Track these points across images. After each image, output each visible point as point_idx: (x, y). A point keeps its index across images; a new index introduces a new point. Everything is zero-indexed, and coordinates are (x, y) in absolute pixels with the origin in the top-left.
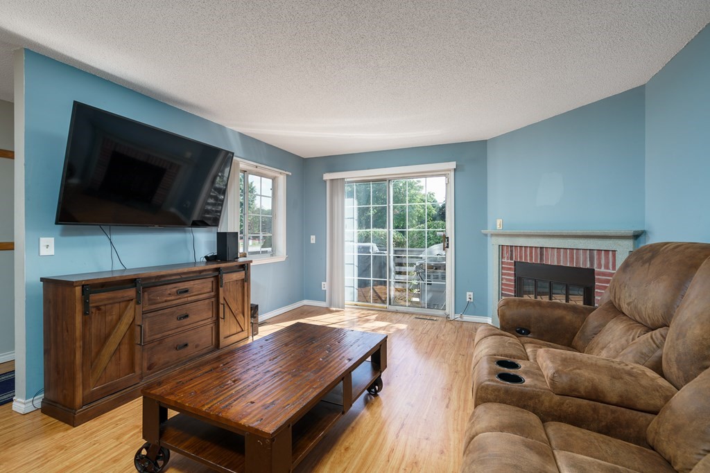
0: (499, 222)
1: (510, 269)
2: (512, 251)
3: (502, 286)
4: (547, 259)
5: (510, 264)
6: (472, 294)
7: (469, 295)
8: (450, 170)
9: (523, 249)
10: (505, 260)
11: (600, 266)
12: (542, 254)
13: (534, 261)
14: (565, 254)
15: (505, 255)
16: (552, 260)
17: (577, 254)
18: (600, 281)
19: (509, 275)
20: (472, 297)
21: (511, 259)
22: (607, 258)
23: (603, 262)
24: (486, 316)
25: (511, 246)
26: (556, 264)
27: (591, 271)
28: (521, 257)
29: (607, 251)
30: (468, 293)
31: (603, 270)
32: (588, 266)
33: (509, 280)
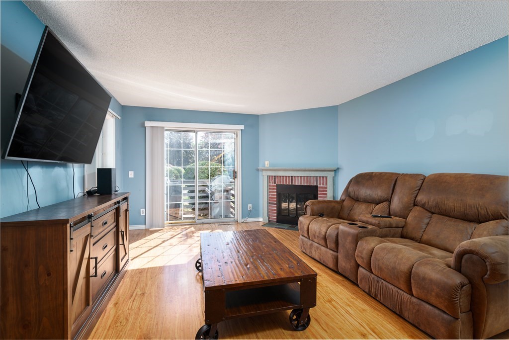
0: (267, 163)
1: (274, 189)
2: (275, 179)
3: (269, 199)
4: (295, 182)
5: (274, 186)
6: (251, 205)
7: (250, 206)
8: (238, 130)
9: (282, 177)
10: (271, 184)
11: (320, 184)
12: (292, 180)
13: (288, 184)
14: (304, 179)
15: (271, 181)
16: (297, 183)
17: (310, 179)
18: (320, 191)
19: (273, 192)
20: (251, 207)
21: (275, 183)
22: (323, 180)
23: (322, 182)
24: (259, 217)
25: (274, 176)
26: (299, 184)
27: (317, 187)
28: (280, 182)
29: (323, 177)
30: (249, 205)
31: (322, 186)
32: (315, 184)
33: (274, 195)
